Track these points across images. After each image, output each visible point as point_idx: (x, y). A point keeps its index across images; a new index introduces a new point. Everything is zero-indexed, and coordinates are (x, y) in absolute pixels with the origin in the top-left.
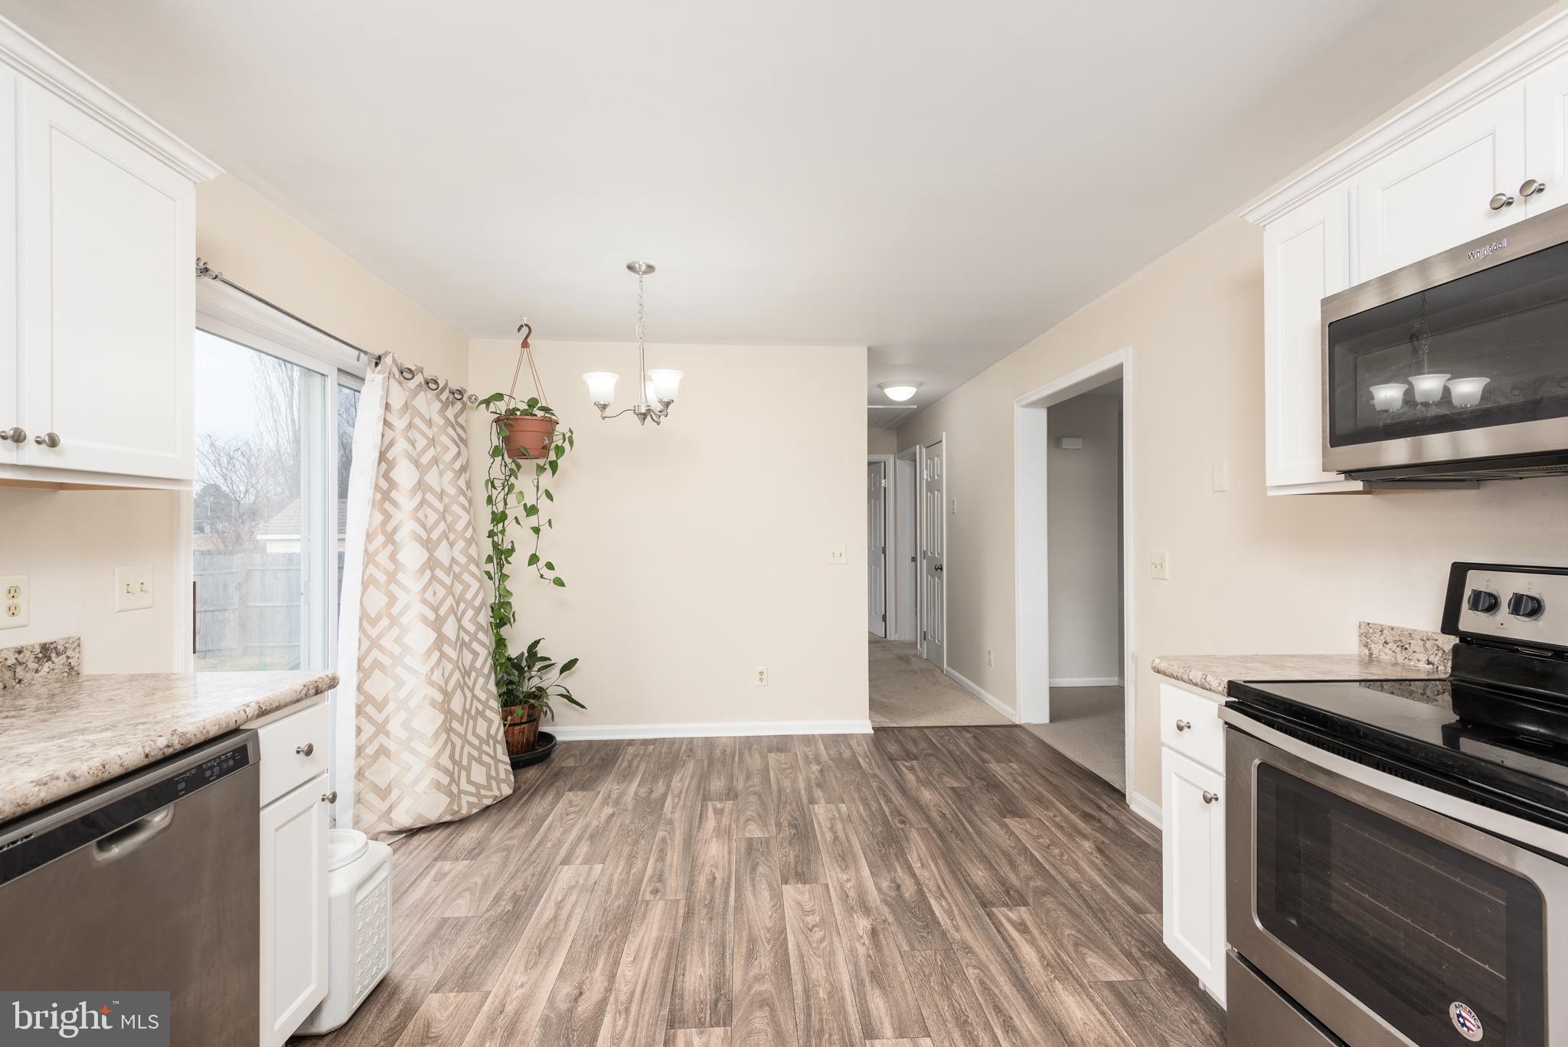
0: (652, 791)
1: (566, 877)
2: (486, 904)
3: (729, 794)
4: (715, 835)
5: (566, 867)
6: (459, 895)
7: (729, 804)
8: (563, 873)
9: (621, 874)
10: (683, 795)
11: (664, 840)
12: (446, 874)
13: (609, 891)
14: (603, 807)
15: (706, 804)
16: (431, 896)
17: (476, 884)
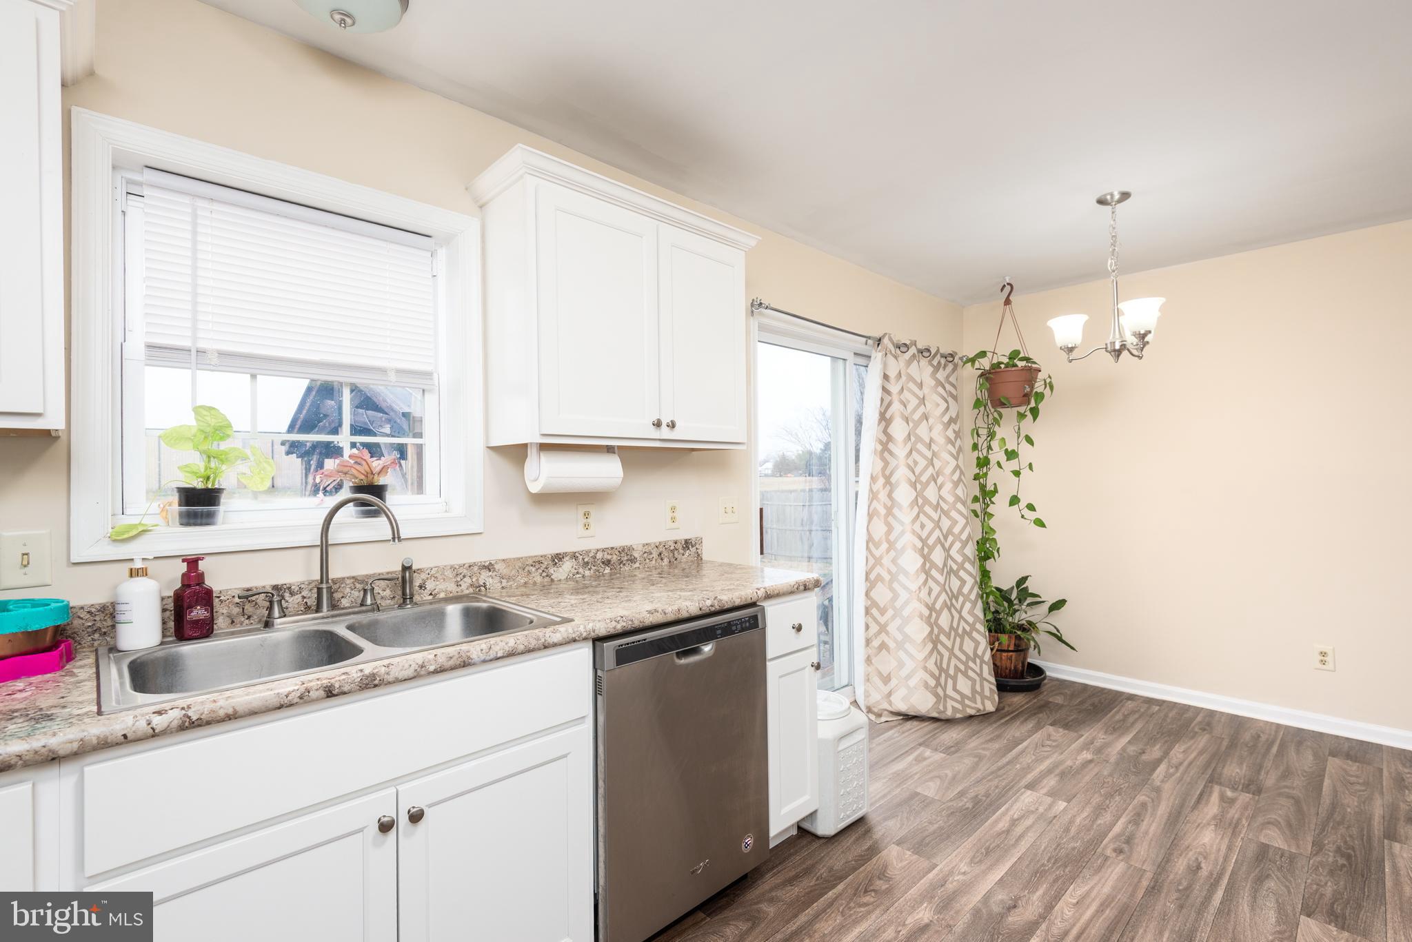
0: (1144, 753)
1: (1026, 801)
2: (951, 794)
3: (1249, 785)
4: (1213, 822)
5: (1029, 792)
6: (932, 779)
7: (1245, 797)
8: (1025, 796)
9: (1085, 819)
10: (1182, 769)
11: (1144, 805)
12: (925, 759)
13: (1067, 830)
14: (1082, 751)
15: (1212, 787)
16: (911, 770)
17: (946, 775)
